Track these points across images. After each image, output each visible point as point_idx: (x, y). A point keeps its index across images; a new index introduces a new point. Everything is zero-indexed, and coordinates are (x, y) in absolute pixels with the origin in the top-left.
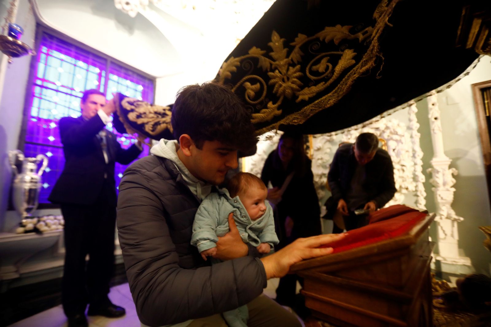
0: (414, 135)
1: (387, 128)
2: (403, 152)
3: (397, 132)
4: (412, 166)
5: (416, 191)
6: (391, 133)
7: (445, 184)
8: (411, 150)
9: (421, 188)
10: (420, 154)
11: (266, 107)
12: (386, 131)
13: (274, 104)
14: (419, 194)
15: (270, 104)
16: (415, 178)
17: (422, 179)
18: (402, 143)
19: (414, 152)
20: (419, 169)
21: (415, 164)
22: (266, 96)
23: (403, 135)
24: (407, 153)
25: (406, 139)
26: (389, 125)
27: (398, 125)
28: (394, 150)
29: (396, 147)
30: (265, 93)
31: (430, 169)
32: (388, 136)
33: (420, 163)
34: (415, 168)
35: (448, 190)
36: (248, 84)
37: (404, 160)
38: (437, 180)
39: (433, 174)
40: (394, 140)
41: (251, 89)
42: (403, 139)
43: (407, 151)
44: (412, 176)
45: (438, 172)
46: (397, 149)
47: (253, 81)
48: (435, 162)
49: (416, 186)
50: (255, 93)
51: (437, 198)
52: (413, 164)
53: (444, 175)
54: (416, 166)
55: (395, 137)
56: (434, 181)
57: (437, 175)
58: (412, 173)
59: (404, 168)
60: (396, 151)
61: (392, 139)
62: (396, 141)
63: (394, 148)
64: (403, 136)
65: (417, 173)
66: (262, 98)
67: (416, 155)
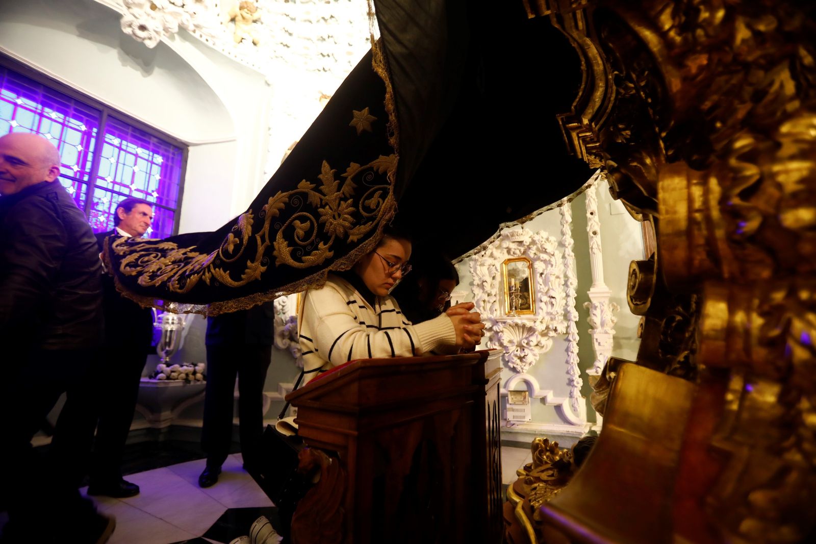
0: (566, 256)
1: (533, 242)
2: (552, 278)
3: (546, 249)
4: (564, 298)
5: (567, 333)
6: (538, 249)
7: (603, 324)
8: (562, 276)
9: (574, 329)
10: (574, 281)
11: (316, 248)
12: (531, 246)
13: (325, 244)
14: (570, 338)
15: (321, 246)
16: (566, 316)
17: (575, 317)
18: (552, 266)
19: (567, 279)
20: (572, 302)
21: (568, 296)
22: (317, 236)
23: (552, 253)
24: (558, 280)
25: (557, 259)
26: (536, 238)
27: (547, 239)
28: (541, 274)
29: (544, 270)
30: (315, 232)
31: (586, 303)
32: (535, 254)
33: (573, 293)
34: (567, 301)
35: (606, 333)
36: (298, 222)
37: (553, 289)
38: (594, 318)
39: (590, 310)
40: (542, 261)
41: (301, 228)
42: (553, 259)
43: (558, 277)
44: (563, 313)
45: (596, 308)
46: (545, 273)
47: (303, 219)
48: (593, 293)
49: (568, 327)
50: (305, 232)
51: (594, 343)
52: (565, 294)
53: (602, 311)
54: (569, 299)
55: (544, 256)
56: (591, 320)
57: (595, 312)
58: (562, 308)
59: (553, 300)
60: (543, 276)
61: (539, 259)
62: (545, 261)
63: (541, 272)
64: (553, 255)
65: (568, 309)
66: (313, 237)
67: (569, 283)
